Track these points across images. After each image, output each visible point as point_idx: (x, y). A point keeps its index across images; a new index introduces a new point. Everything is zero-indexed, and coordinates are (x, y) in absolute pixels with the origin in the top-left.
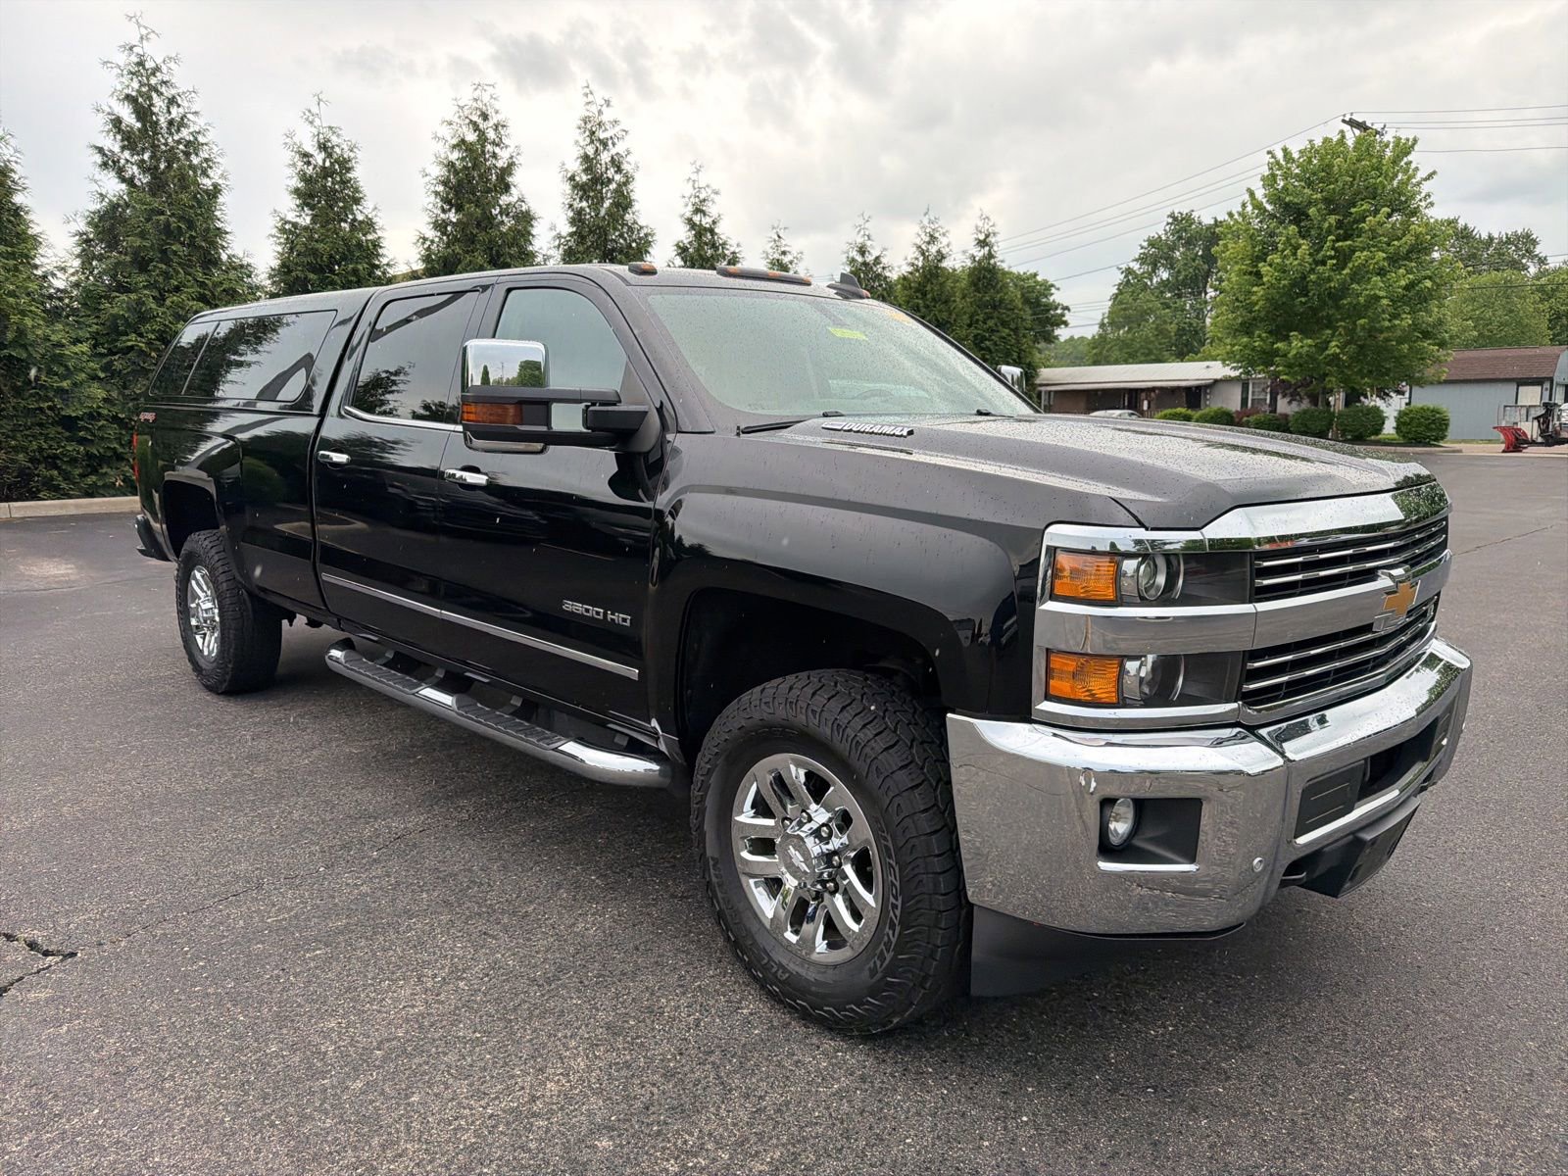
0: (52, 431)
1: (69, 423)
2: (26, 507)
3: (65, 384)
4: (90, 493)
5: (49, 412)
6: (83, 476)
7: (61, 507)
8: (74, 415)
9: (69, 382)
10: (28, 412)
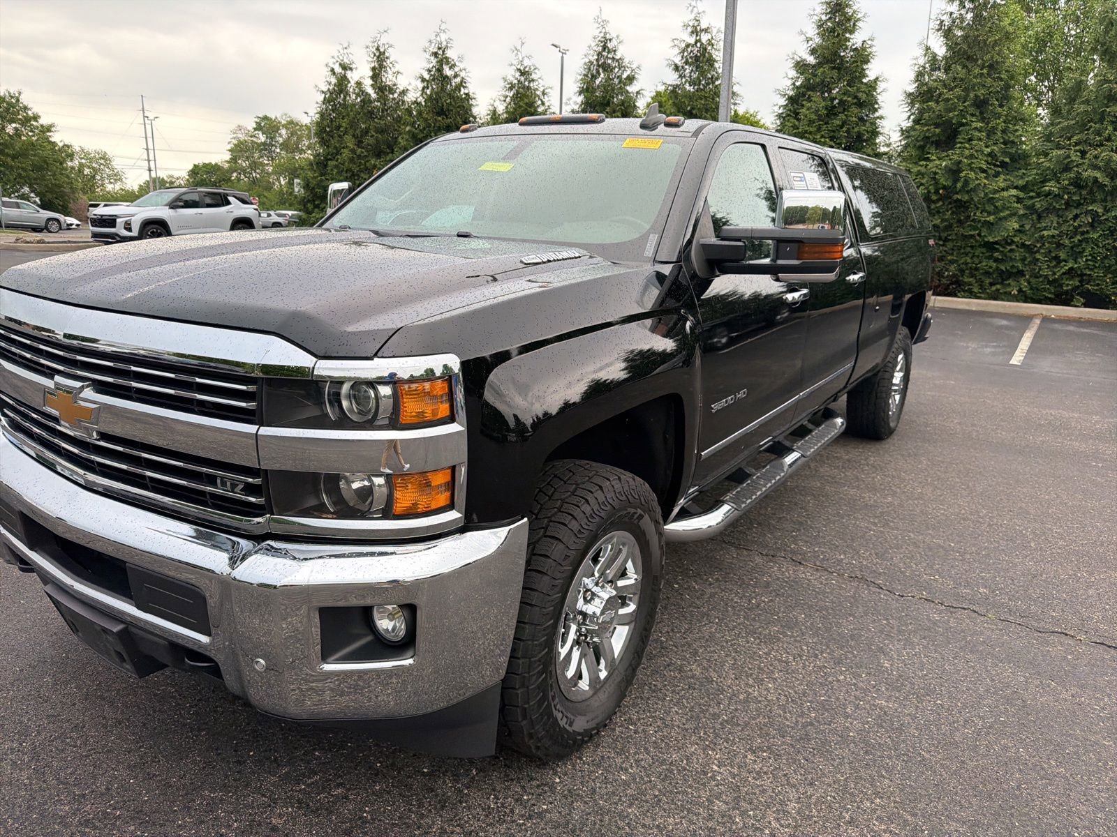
0: (978, 251)
1: (990, 246)
2: (945, 301)
3: (991, 218)
4: (995, 297)
5: (978, 238)
6: (992, 284)
7: (968, 304)
8: (991, 240)
9: (993, 217)
10: (964, 237)
